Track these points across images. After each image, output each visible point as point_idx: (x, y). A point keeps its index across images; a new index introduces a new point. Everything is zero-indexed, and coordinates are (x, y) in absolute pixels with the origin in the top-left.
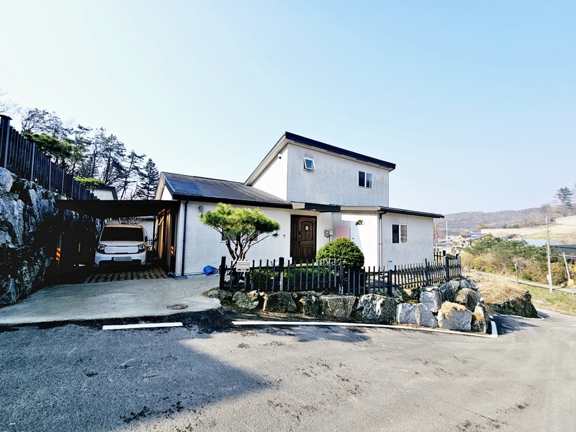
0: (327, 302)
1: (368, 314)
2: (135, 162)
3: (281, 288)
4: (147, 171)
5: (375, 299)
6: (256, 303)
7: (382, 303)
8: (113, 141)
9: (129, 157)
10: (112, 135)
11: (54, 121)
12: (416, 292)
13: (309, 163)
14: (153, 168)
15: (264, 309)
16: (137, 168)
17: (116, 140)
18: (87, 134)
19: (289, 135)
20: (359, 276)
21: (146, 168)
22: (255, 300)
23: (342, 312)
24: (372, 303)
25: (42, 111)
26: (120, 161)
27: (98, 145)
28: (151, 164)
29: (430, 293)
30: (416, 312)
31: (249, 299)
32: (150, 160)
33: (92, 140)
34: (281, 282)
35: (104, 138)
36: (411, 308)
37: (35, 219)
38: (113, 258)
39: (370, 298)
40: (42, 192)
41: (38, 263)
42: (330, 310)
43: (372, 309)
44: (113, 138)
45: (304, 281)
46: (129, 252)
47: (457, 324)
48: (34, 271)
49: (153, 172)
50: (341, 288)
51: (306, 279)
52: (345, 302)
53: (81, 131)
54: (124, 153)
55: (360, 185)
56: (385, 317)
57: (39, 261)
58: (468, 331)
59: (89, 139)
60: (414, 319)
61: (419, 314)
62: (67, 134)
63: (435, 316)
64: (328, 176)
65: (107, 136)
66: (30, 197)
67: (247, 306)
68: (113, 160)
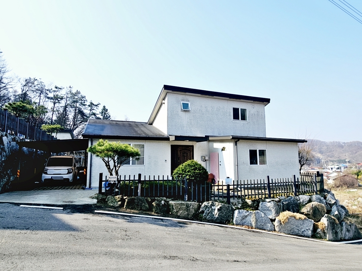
0: (173, 205)
1: (208, 216)
2: (93, 109)
3: (139, 194)
4: (102, 115)
5: (214, 206)
6: (120, 203)
7: (219, 208)
8: (78, 95)
9: (89, 106)
10: (77, 91)
11: (41, 85)
12: (256, 202)
13: (185, 106)
14: (106, 113)
15: (125, 207)
16: (94, 114)
17: (80, 94)
18: (60, 91)
19: (166, 87)
20: (201, 188)
21: (101, 113)
22: (119, 201)
23: (185, 213)
24: (211, 208)
25: (33, 79)
26: (83, 110)
27: (68, 99)
28: (105, 110)
29: (269, 204)
30: (252, 217)
31: (115, 200)
32: (104, 107)
33: (64, 96)
34: (139, 190)
35: (72, 94)
36: (247, 213)
37: (6, 153)
38: (52, 177)
39: (210, 204)
40: (12, 138)
41: (6, 178)
42: (175, 211)
43: (211, 212)
44: (78, 93)
45: (156, 190)
46: (62, 174)
47: (296, 230)
48: (3, 181)
49: (107, 116)
50: (186, 196)
51: (158, 189)
52: (188, 206)
53: (57, 90)
54: (85, 103)
55: (234, 118)
56: (222, 219)
57: (7, 177)
58: (308, 237)
59: (62, 96)
60: (250, 222)
61: (254, 219)
62: (48, 93)
63: (273, 222)
64: (203, 114)
65: (74, 91)
66: (3, 141)
67: (114, 204)
68: (79, 109)
